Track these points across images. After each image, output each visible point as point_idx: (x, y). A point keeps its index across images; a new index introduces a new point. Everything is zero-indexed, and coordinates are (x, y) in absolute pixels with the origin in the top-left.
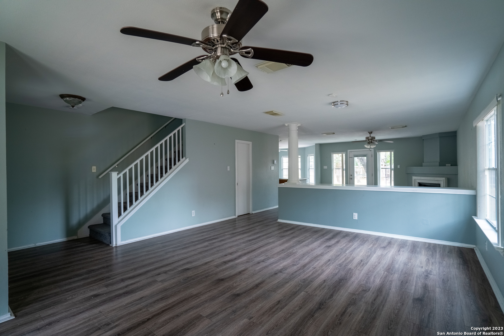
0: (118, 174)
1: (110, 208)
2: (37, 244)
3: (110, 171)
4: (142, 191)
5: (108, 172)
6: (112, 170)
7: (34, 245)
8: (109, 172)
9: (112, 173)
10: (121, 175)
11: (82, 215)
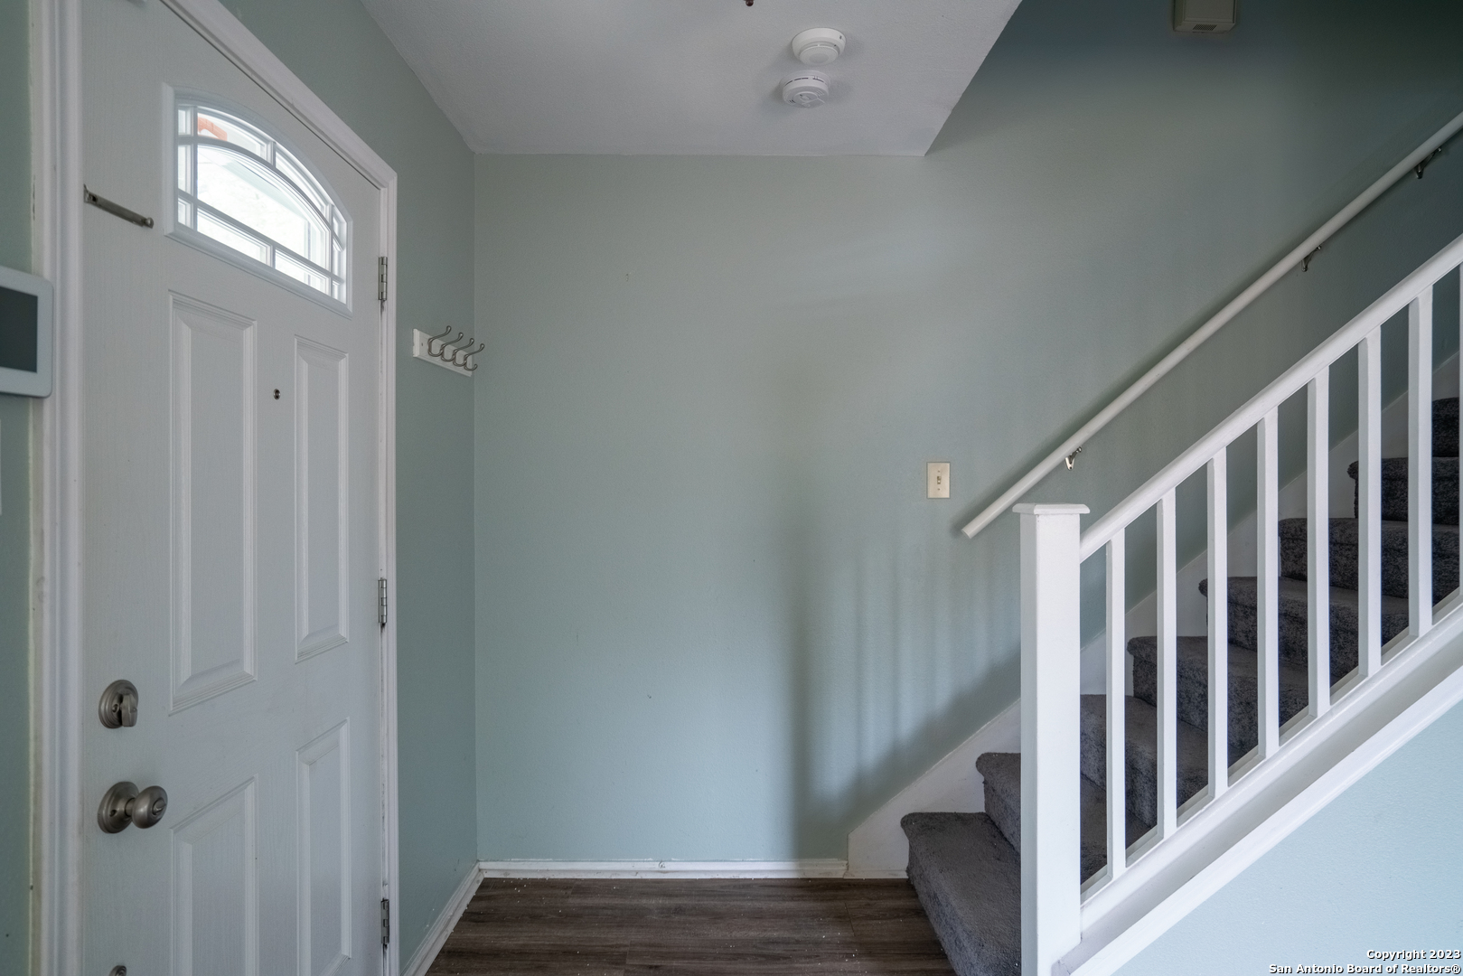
0: (1087, 524)
1: (1024, 726)
2: (669, 866)
3: (1021, 499)
4: (1242, 638)
5: (1008, 510)
6: (1037, 495)
7: (656, 866)
8: (1017, 508)
9: (1034, 517)
10: (1113, 532)
11: (874, 747)
